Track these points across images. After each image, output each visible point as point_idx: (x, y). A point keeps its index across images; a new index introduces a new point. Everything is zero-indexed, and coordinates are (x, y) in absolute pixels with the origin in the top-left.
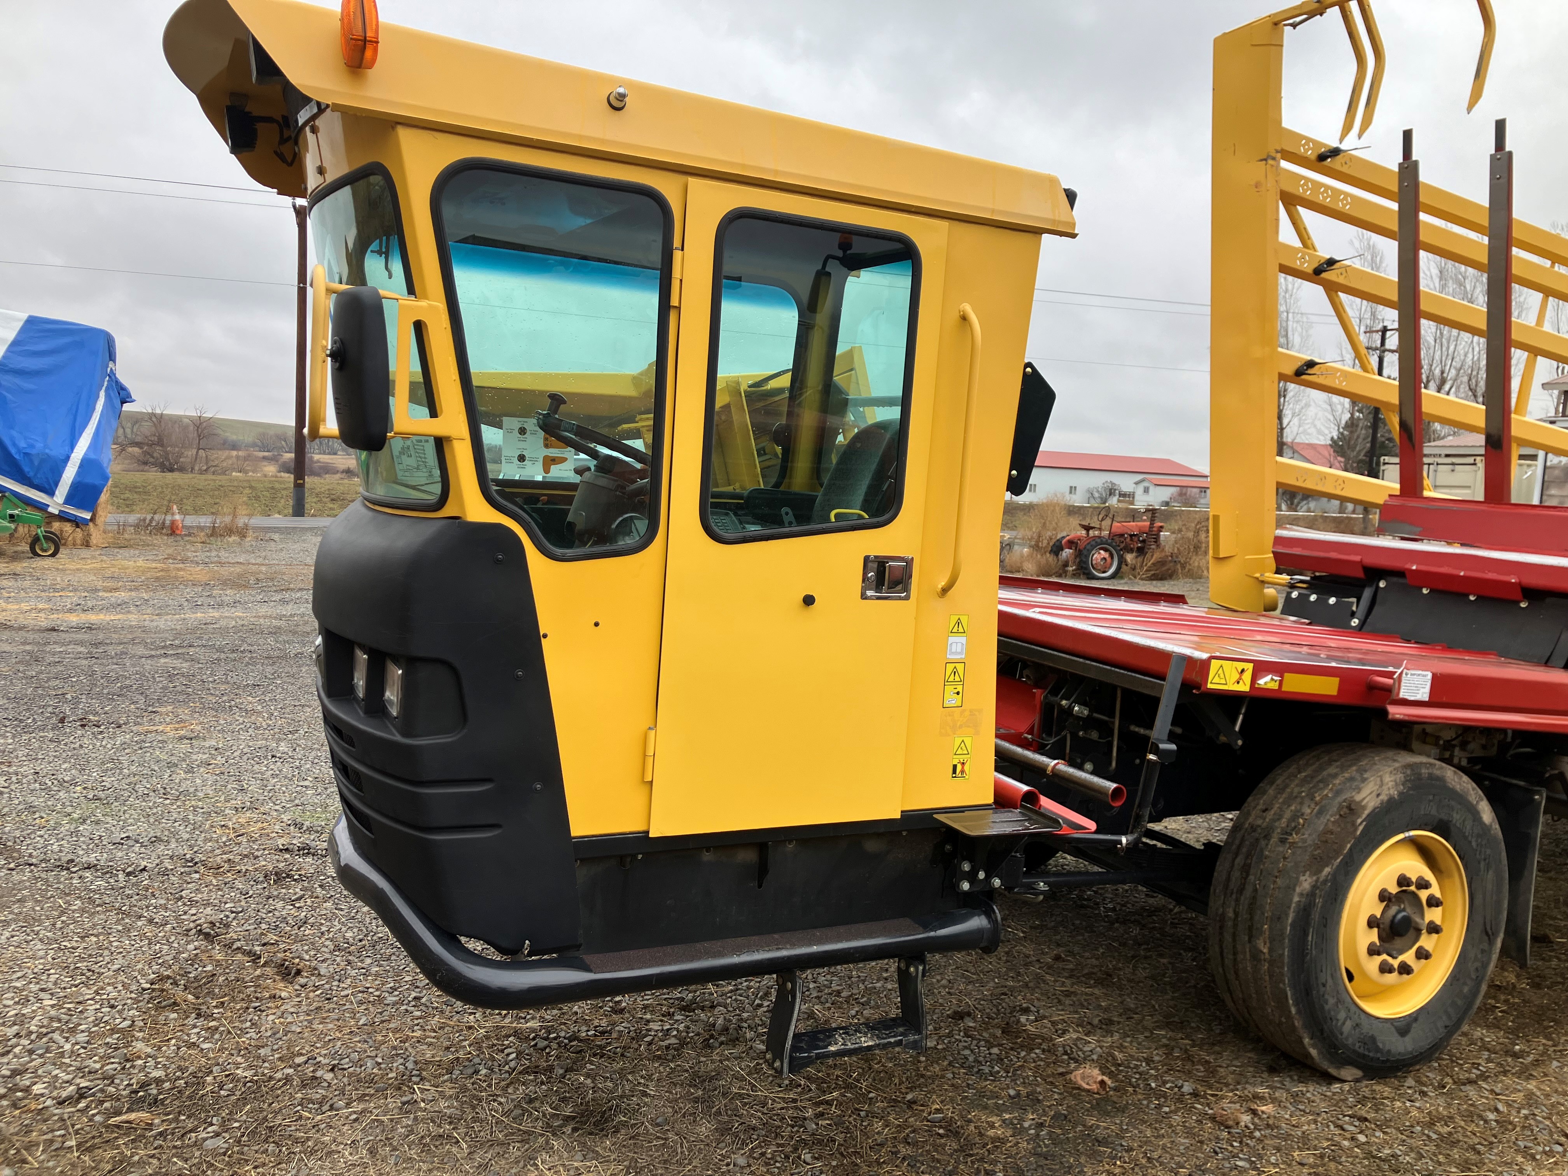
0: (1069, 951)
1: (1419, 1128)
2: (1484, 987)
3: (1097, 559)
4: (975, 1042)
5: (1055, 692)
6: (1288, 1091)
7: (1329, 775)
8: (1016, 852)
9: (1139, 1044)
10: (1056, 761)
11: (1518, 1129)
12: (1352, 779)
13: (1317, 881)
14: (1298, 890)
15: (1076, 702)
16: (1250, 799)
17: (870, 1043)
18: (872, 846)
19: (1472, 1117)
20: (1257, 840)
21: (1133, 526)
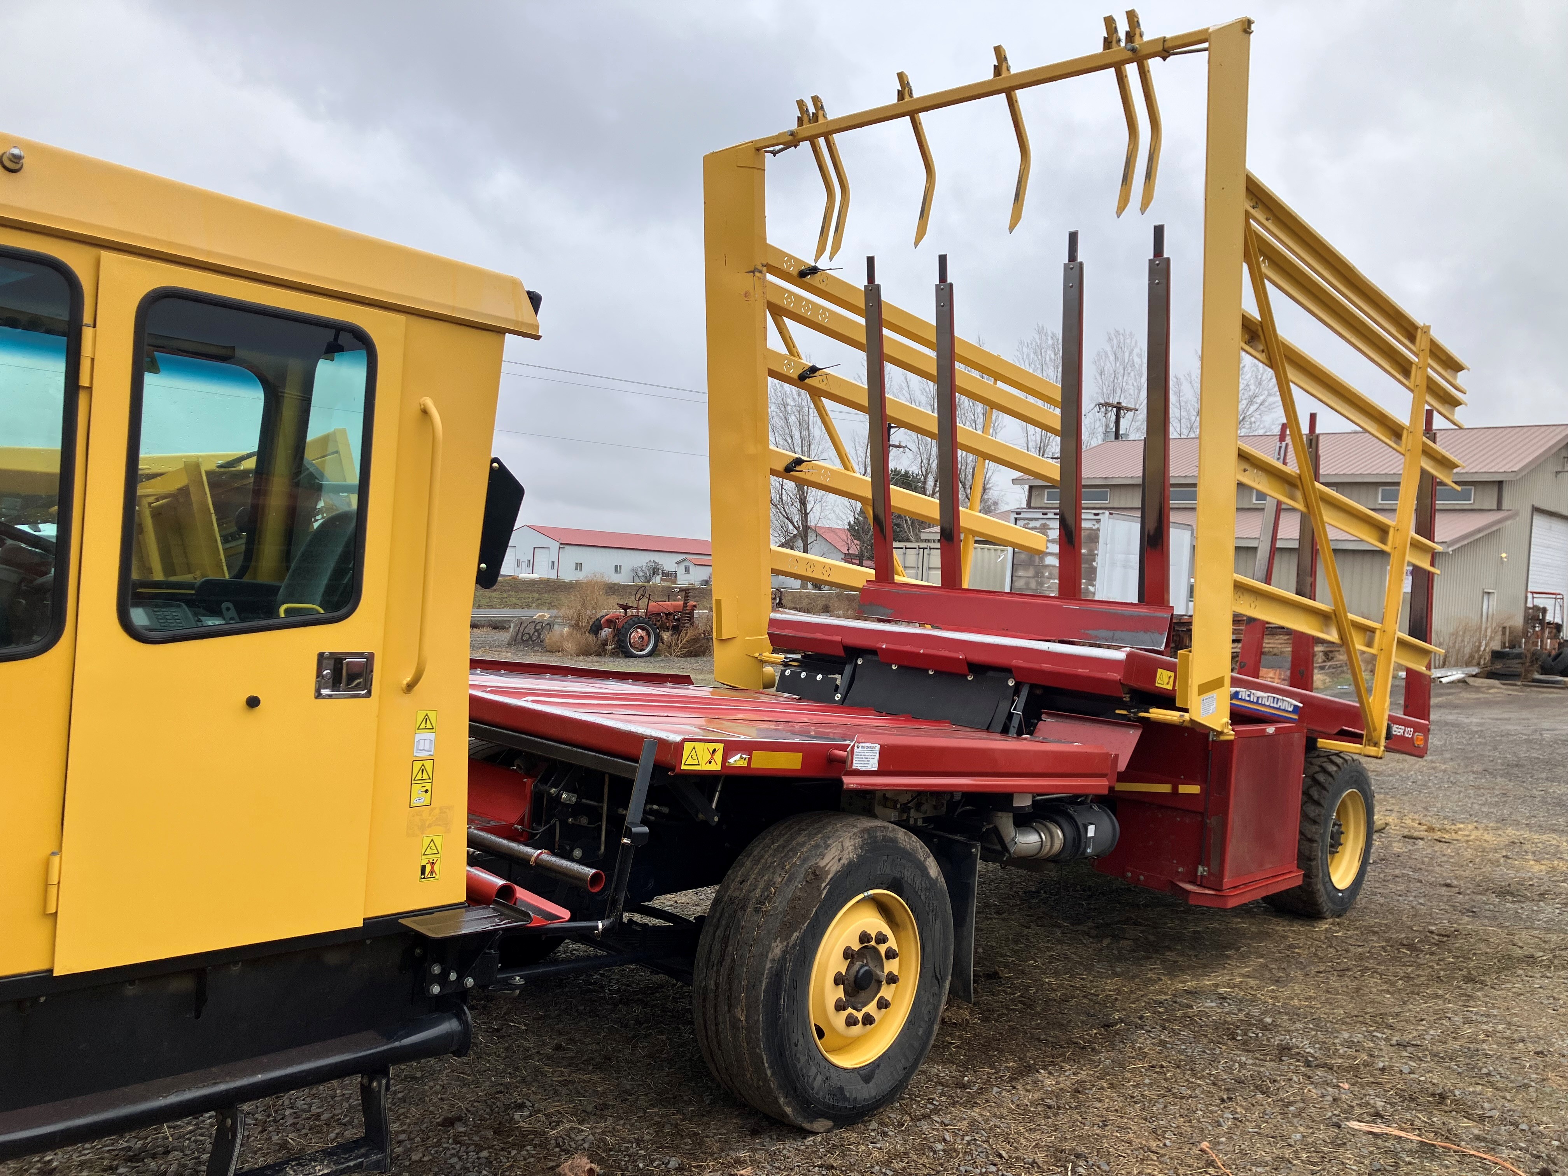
0: (570, 1039)
1: (878, 1168)
2: (936, 1027)
3: (634, 638)
4: (463, 1148)
5: (544, 780)
6: (767, 1151)
7: (798, 844)
8: (490, 948)
9: (632, 1125)
10: (540, 851)
11: (961, 1155)
12: (817, 846)
13: (787, 946)
14: (770, 956)
15: (565, 789)
16: (730, 871)
17: (326, 1171)
18: (332, 959)
19: (924, 1150)
20: (735, 911)
21: (669, 605)
